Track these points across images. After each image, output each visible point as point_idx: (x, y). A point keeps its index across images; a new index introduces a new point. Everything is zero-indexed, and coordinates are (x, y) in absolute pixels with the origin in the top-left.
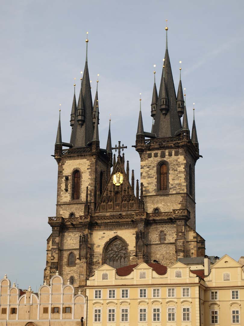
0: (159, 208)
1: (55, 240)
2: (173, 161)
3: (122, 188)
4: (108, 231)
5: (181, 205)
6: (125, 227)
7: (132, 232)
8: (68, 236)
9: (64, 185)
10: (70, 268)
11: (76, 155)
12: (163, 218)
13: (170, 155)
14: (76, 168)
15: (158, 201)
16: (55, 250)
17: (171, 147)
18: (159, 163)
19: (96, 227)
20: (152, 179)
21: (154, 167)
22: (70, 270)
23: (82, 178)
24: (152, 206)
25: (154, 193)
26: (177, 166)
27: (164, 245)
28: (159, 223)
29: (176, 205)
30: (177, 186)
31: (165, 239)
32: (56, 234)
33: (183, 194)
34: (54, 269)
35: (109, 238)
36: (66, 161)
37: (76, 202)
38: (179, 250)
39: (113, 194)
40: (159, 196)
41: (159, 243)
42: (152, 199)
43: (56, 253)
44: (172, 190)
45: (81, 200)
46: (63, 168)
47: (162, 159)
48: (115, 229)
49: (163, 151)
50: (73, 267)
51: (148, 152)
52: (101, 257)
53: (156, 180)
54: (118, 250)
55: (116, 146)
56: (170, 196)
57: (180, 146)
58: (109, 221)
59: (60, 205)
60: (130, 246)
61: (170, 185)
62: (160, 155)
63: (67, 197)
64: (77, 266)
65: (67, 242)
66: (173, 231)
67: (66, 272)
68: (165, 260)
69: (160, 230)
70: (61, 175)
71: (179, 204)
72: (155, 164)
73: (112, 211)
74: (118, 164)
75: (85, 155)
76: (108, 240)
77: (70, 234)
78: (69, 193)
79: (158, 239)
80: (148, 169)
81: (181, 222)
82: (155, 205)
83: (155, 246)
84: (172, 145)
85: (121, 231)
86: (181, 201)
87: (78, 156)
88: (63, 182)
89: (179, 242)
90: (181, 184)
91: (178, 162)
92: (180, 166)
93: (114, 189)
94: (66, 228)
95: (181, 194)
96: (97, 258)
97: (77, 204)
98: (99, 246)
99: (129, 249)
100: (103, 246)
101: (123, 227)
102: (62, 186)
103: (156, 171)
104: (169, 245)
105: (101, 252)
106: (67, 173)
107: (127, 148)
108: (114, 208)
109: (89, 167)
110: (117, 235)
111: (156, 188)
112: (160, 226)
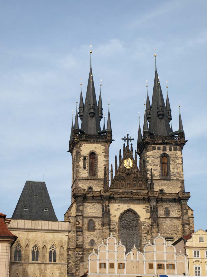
0: (164, 190)
1: (79, 208)
2: (173, 154)
3: (132, 171)
4: (122, 204)
5: (180, 189)
6: (137, 202)
7: (142, 207)
8: (87, 206)
9: (83, 164)
10: (90, 233)
11: (93, 140)
12: (169, 197)
13: (170, 150)
14: (93, 151)
15: (162, 184)
16: (80, 217)
17: (171, 144)
18: (162, 154)
19: (111, 200)
20: (157, 166)
21: (157, 157)
22: (90, 234)
23: (98, 159)
24: (158, 187)
25: (158, 178)
26: (176, 159)
27: (169, 218)
28: (165, 201)
29: (177, 188)
30: (177, 174)
31: (169, 214)
32: (81, 203)
33: (182, 181)
34: (80, 232)
35: (124, 210)
36: (84, 144)
37: (93, 178)
38: (186, 223)
39: (124, 175)
40: (163, 181)
41: (165, 217)
42: (158, 182)
43: (81, 219)
44: (173, 177)
45: (98, 177)
46: (81, 149)
47: (164, 152)
48: (129, 203)
49: (165, 146)
50: (93, 232)
51: (152, 145)
52: (117, 225)
53: (160, 168)
54: (130, 221)
55: (125, 138)
56: (172, 181)
57: (178, 144)
58: (124, 196)
59: (79, 179)
60: (141, 217)
61: (171, 173)
62: (162, 149)
63: (84, 174)
64: (96, 231)
65: (87, 211)
66: (175, 209)
67: (87, 236)
68: (170, 231)
69: (165, 206)
70: (80, 155)
71: (179, 188)
72: (159, 155)
73: (125, 188)
74: (128, 152)
75: (100, 141)
76: (123, 212)
77: (89, 204)
78: (86, 171)
79: (164, 214)
80: (153, 159)
81: (185, 202)
82: (160, 187)
83: (162, 219)
84: (173, 142)
85: (133, 205)
86: (180, 186)
87: (94, 141)
88: (81, 161)
89: (185, 217)
90: (180, 173)
91: (177, 156)
92: (178, 159)
93: (125, 171)
94: (86, 199)
95: (180, 181)
96: (114, 225)
97: (94, 180)
98: (115, 216)
99: (141, 220)
100: (119, 216)
101: (135, 202)
102: (80, 164)
103: (159, 161)
104: (173, 219)
105: (117, 221)
106: (84, 153)
107: (134, 140)
108: (126, 186)
109: (104, 151)
110: (130, 208)
111: (160, 173)
112: (165, 204)
